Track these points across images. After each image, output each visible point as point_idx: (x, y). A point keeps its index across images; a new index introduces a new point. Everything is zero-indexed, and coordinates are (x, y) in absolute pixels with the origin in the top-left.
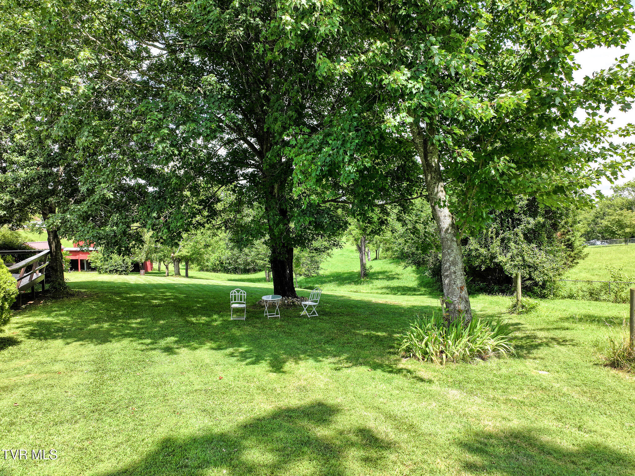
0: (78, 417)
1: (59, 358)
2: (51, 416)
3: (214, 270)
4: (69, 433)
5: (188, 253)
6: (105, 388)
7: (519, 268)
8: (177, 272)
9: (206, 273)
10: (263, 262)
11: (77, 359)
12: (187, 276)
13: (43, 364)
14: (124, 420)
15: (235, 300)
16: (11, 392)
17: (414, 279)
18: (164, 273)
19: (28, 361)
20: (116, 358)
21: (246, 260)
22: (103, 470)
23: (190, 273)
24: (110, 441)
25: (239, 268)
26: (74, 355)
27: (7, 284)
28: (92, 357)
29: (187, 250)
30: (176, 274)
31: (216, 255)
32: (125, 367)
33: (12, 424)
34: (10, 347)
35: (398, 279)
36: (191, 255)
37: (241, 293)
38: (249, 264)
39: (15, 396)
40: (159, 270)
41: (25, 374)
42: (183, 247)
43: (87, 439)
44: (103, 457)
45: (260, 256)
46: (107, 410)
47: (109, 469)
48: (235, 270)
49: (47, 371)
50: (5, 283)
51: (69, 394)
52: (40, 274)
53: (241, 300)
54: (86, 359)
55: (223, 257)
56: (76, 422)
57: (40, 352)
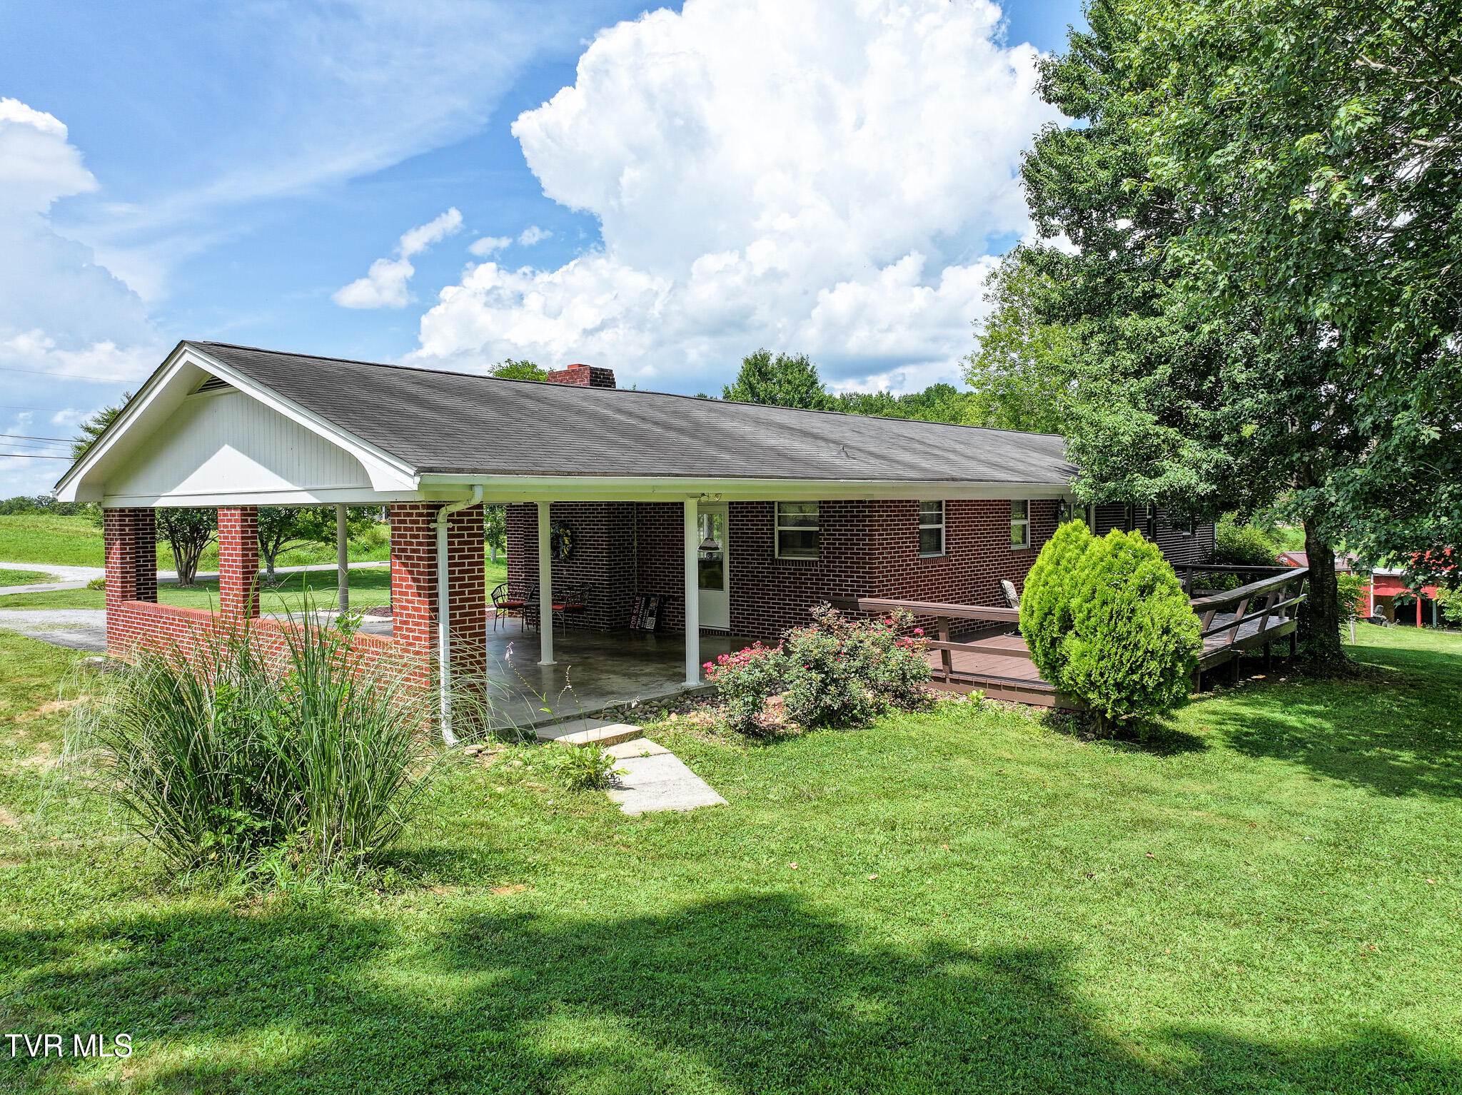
0: (1246, 917)
1: (1266, 797)
2: (1198, 896)
4: (1211, 938)
6: (1332, 884)
11: (1303, 809)
13: (1231, 798)
14: (1334, 960)
16: (1153, 831)
19: (1208, 787)
20: (1396, 831)
22: (1234, 1028)
24: (1280, 985)
26: (1300, 798)
27: (1183, 626)
28: (1338, 815)
32: (1405, 858)
33: (1128, 884)
34: (1186, 754)
39: (1156, 841)
41: (1192, 809)
43: (1239, 963)
44: (1247, 1007)
46: (1310, 927)
47: (1247, 1032)
49: (1231, 814)
50: (1179, 624)
51: (1252, 869)
52: (1287, 619)
54: (1321, 813)
56: (1237, 925)
57: (1236, 775)
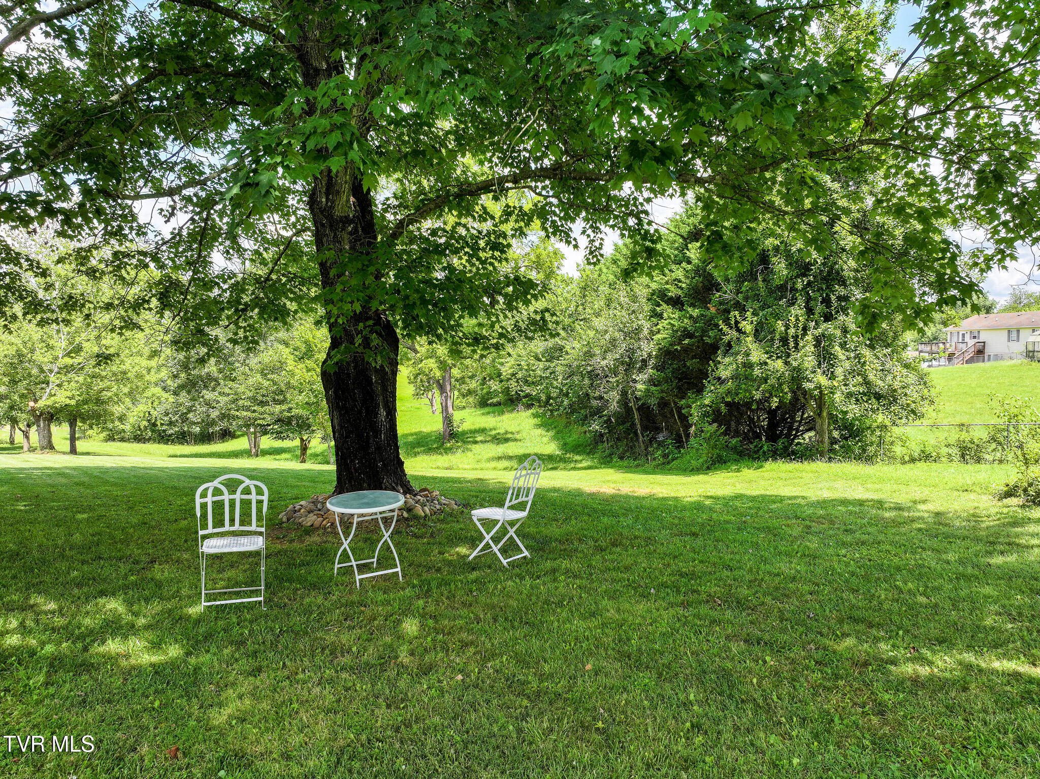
3: (138, 438)
5: (70, 398)
7: (857, 400)
8: (45, 443)
9: (119, 444)
10: (249, 414)
12: (73, 451)
15: (219, 523)
17: (545, 440)
18: (22, 448)
21: (208, 416)
23: (80, 445)
25: (190, 434)
29: (69, 394)
30: (43, 448)
31: (142, 408)
35: (516, 440)
36: (78, 405)
37: (247, 491)
38: (213, 423)
40: (12, 442)
42: (59, 386)
45: (241, 403)
48: (183, 438)
53: (245, 521)
55: (154, 413)
